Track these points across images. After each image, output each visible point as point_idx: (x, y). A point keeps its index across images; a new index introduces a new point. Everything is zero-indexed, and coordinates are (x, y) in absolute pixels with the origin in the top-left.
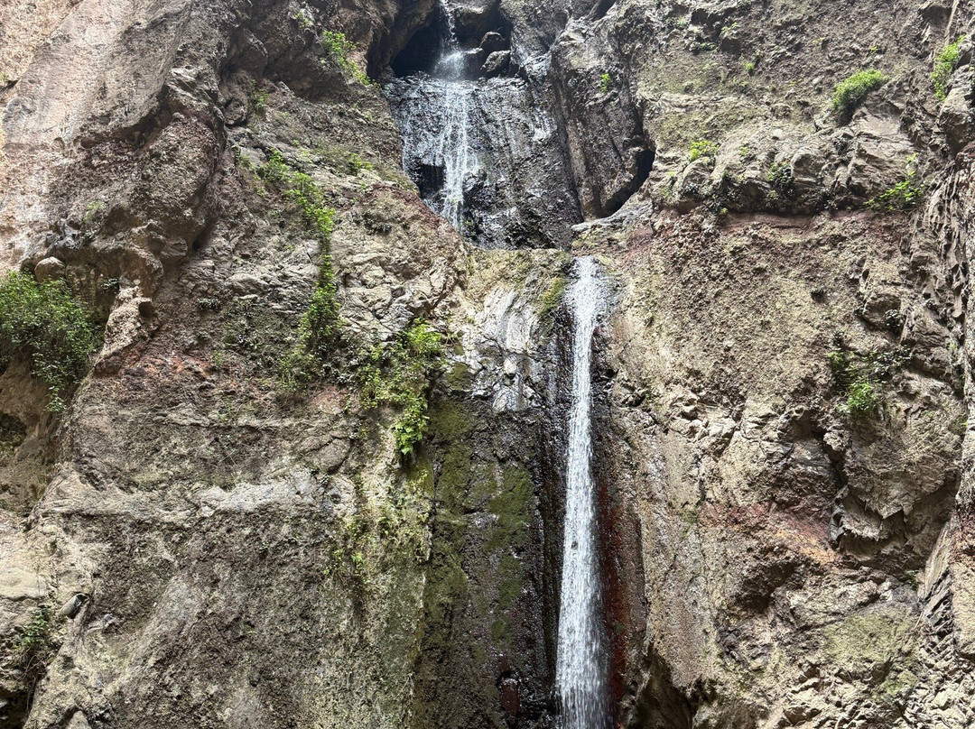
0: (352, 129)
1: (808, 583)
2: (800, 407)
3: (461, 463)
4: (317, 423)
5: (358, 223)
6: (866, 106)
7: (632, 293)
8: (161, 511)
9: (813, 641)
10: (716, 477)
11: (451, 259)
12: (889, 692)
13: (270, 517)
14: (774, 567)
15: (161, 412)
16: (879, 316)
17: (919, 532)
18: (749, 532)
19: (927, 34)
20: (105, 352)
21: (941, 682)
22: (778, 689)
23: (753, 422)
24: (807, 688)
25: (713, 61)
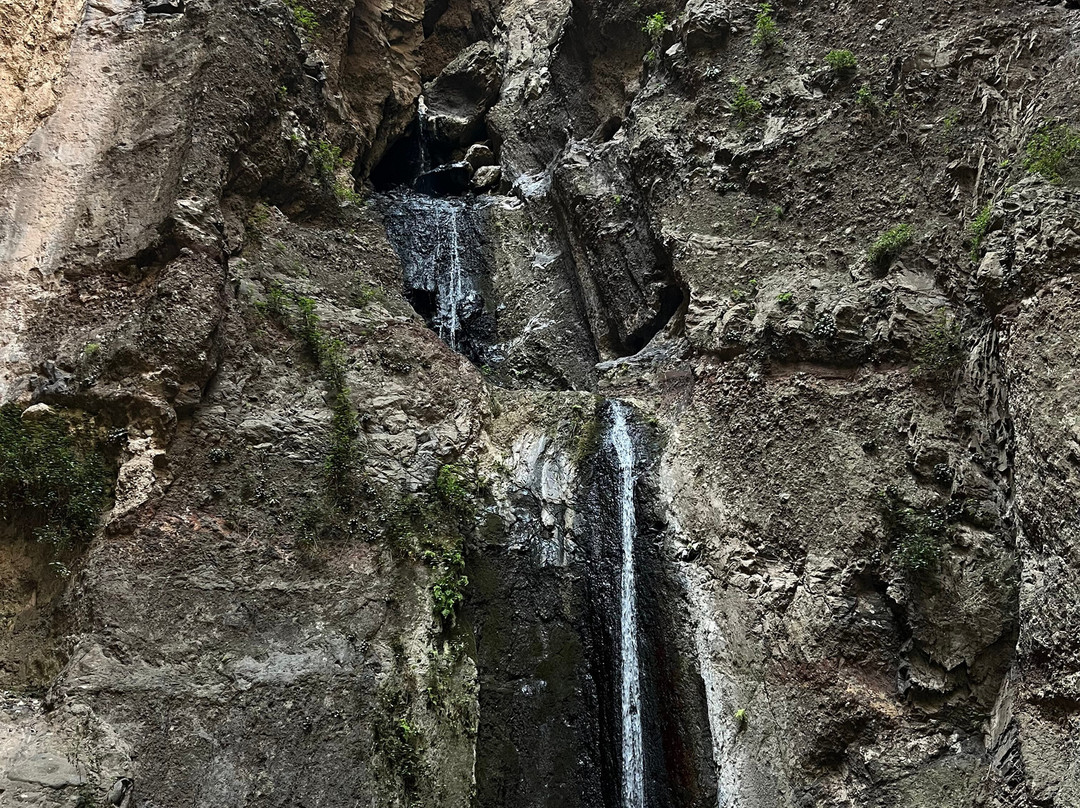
0: (351, 257)
1: (880, 737)
2: (862, 560)
3: (502, 625)
4: (349, 585)
5: (374, 362)
6: (901, 260)
7: (678, 441)
8: (193, 685)
9: (889, 795)
10: (782, 633)
11: (476, 401)
13: (310, 688)
14: (847, 722)
15: (181, 575)
16: (929, 469)
17: (981, 683)
18: (819, 688)
19: (957, 193)
20: (117, 510)
23: (817, 576)
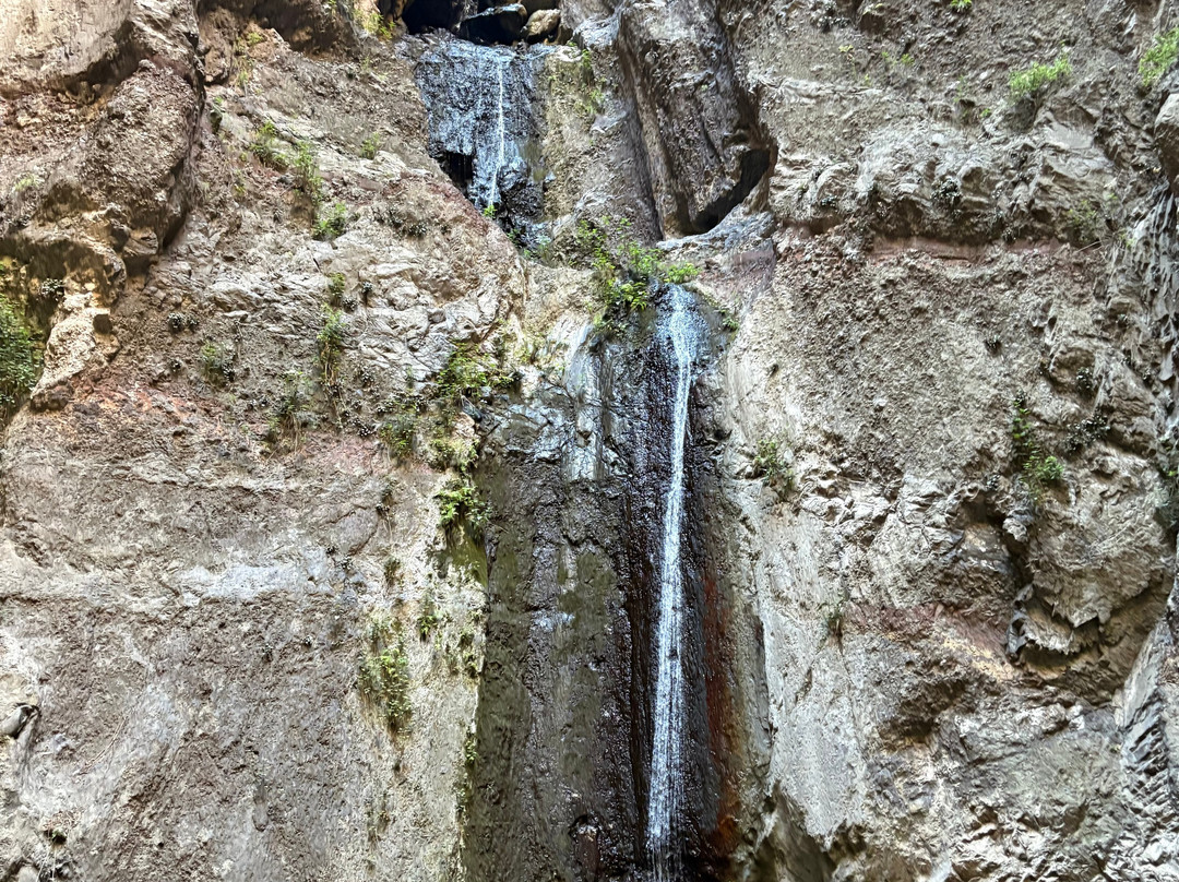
0: (365, 97)
1: (982, 705)
2: (975, 485)
3: (521, 546)
4: (335, 486)
5: (381, 221)
6: (1051, 110)
7: (749, 333)
8: (128, 596)
9: (989, 777)
10: (864, 571)
11: (504, 278)
12: (1084, 842)
13: (275, 609)
14: (941, 685)
15: (123, 463)
16: (1072, 375)
17: (1117, 644)
18: (909, 640)
19: (1131, 24)
20: (47, 379)
21: (1152, 830)
22: (945, 838)
23: (914, 502)
24: (981, 836)
25: (851, 40)
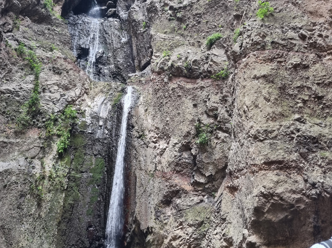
0: (52, 35)
1: (183, 196)
2: (185, 141)
3: (81, 156)
4: (29, 141)
5: (50, 70)
6: (215, 45)
7: (142, 100)
9: (182, 214)
10: (160, 162)
11: (84, 84)
12: (202, 230)
13: (8, 174)
14: (173, 191)
17: (217, 181)
18: (167, 180)
19: (235, 23)
21: (216, 227)
22: (171, 230)
23: (172, 145)
24: (179, 229)
25: (174, 24)
